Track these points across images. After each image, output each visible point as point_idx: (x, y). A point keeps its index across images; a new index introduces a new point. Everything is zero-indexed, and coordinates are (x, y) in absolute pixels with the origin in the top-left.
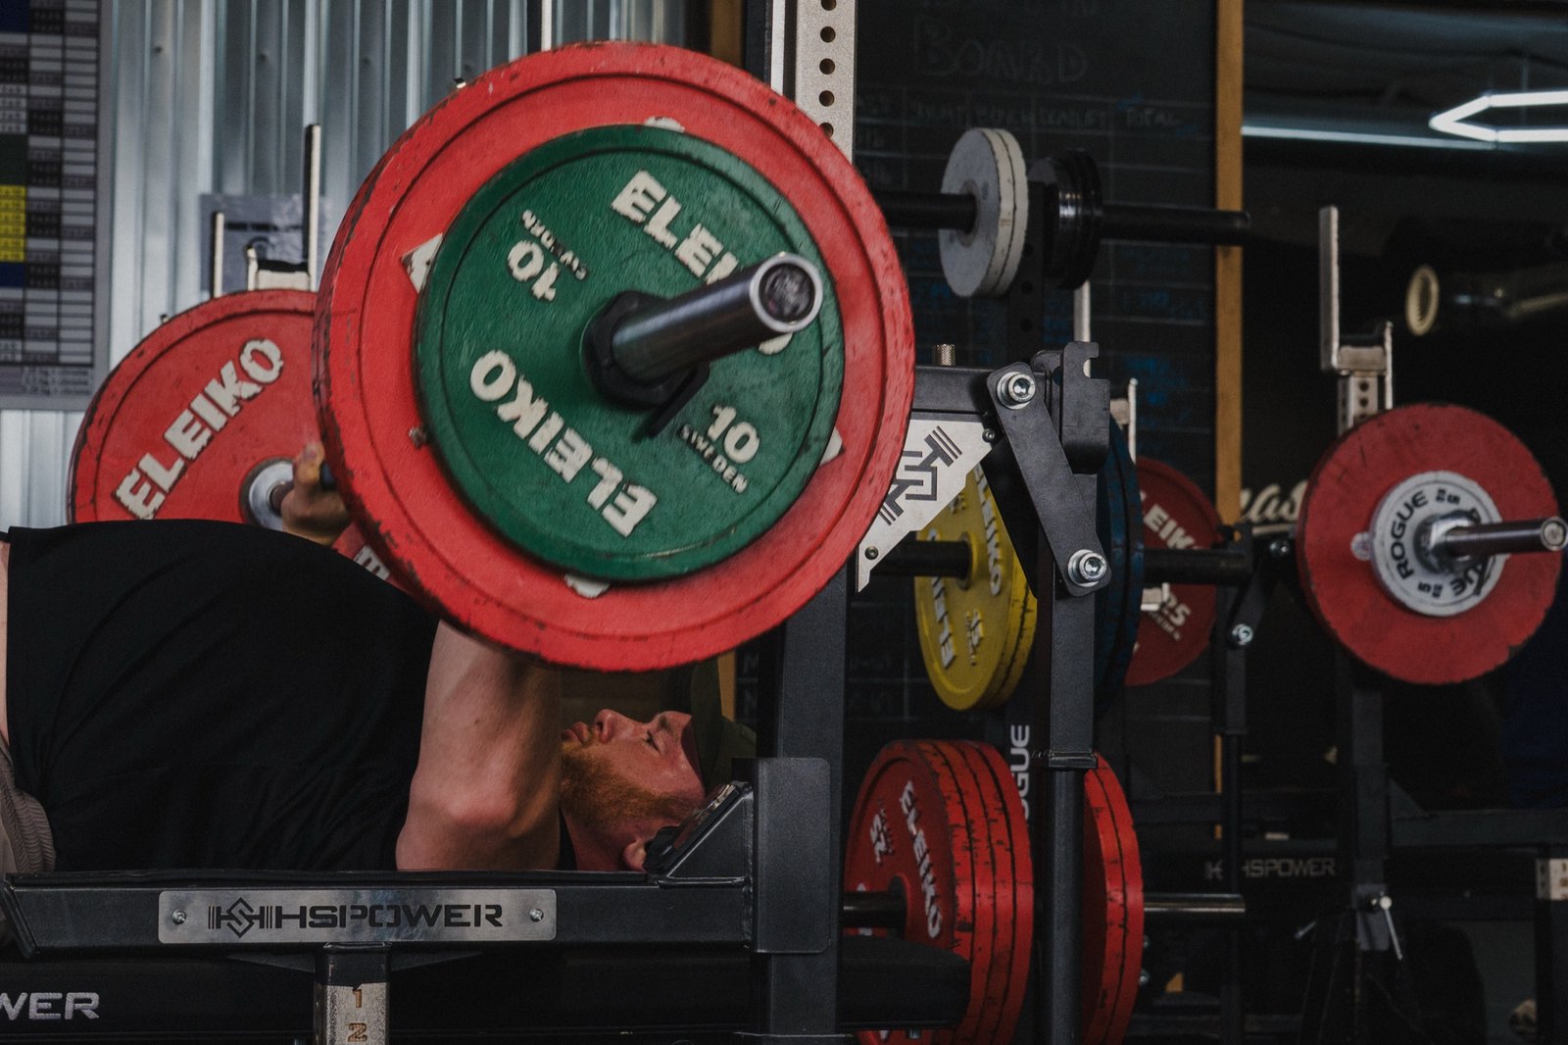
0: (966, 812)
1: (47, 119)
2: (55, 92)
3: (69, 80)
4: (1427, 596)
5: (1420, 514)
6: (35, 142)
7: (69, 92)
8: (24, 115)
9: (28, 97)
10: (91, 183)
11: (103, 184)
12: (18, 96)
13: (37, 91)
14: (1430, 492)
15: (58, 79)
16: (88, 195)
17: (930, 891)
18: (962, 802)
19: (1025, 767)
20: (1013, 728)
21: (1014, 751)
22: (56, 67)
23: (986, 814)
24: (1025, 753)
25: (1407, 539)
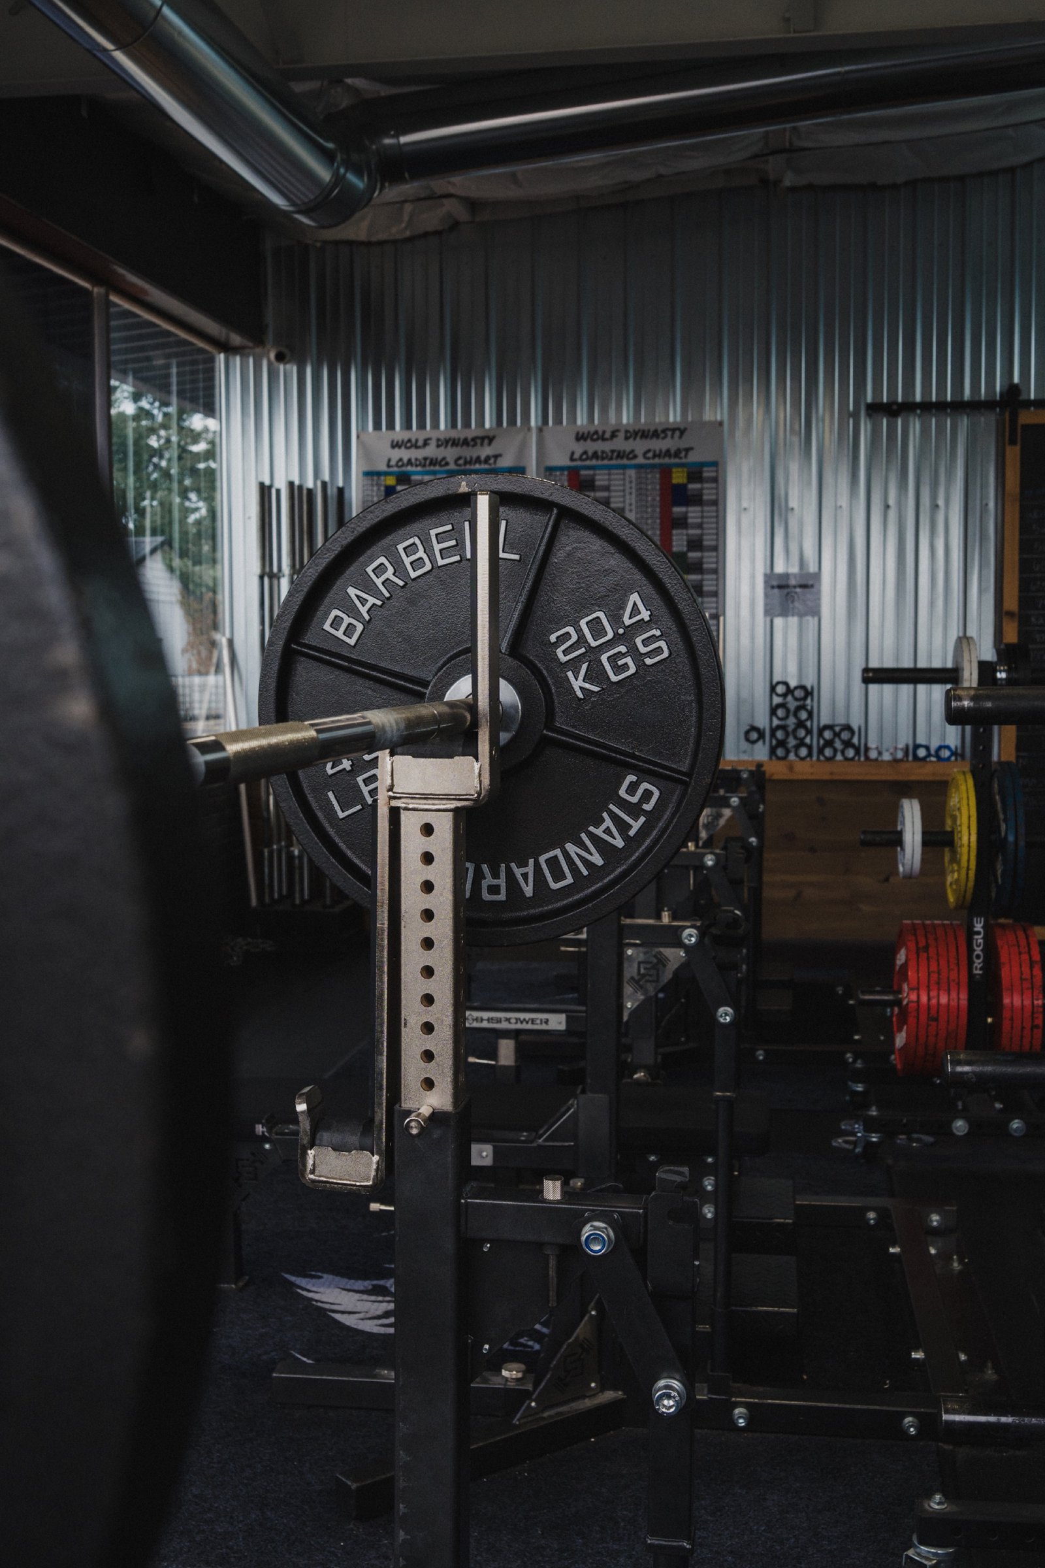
0: (938, 965)
1: (696, 544)
2: (698, 532)
3: (705, 526)
6: (691, 555)
7: (705, 531)
8: (685, 543)
9: (687, 535)
10: (715, 571)
11: (720, 571)
12: (682, 534)
13: (691, 532)
15: (700, 526)
16: (714, 576)
18: (938, 960)
19: (982, 936)
20: (975, 919)
21: (976, 929)
22: (699, 520)
23: (949, 966)
24: (982, 930)
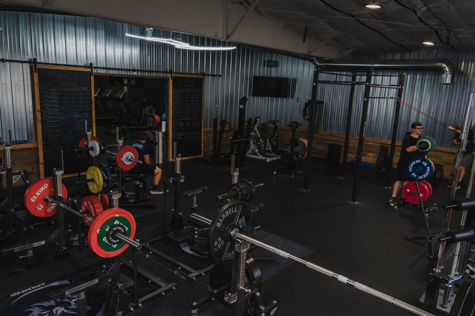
4: (128, 163)
5: (127, 156)
14: (128, 154)
17: (93, 212)
24: (100, 196)
25: (126, 158)
